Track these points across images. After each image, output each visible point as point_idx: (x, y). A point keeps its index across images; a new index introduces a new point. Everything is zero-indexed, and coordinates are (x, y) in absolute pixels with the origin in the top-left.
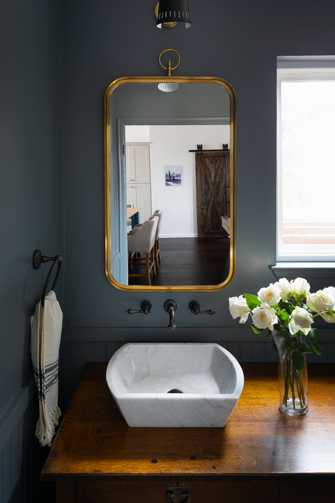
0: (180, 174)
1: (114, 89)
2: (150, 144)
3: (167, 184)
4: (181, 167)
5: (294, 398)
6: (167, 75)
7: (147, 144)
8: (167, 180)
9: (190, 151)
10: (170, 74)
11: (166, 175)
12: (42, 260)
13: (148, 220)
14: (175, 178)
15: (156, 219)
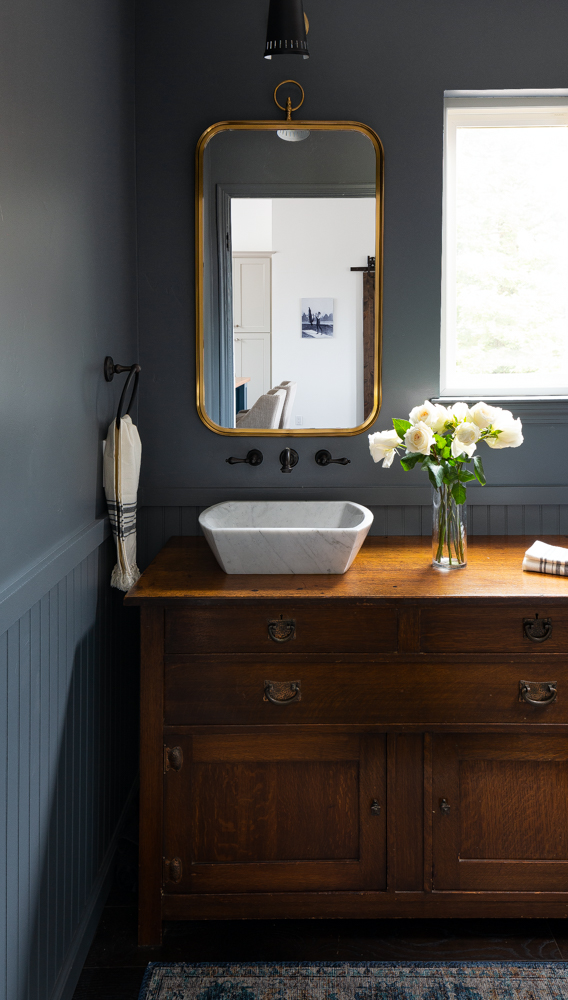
0: (331, 315)
1: (208, 140)
2: (273, 256)
3: (304, 335)
4: (334, 301)
5: (450, 557)
6: (286, 119)
7: (266, 256)
8: (305, 327)
9: (353, 269)
10: (289, 118)
11: (304, 317)
12: (115, 370)
13: (265, 393)
14: (321, 323)
15: (282, 394)
